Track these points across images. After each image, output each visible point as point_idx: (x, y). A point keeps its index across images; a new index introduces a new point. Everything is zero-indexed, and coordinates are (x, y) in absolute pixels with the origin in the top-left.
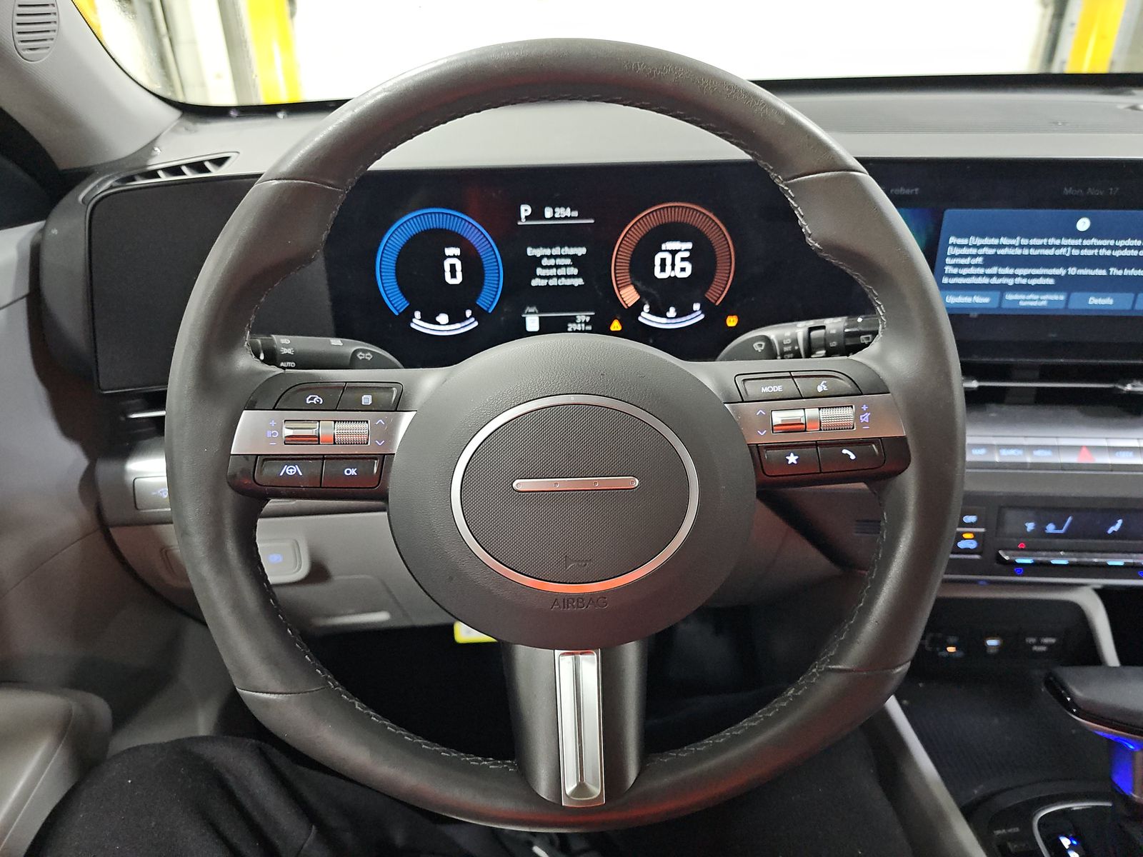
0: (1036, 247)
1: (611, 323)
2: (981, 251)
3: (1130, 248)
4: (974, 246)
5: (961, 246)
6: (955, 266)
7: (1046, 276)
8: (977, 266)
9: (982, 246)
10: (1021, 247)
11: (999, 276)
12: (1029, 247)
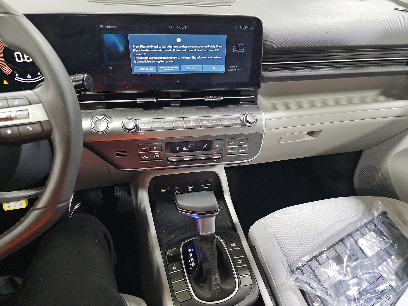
0: (165, 49)
1: (3, 82)
2: (146, 50)
3: (197, 49)
4: (142, 49)
5: (138, 49)
6: (137, 56)
7: (170, 60)
8: (145, 56)
9: (145, 49)
10: (159, 49)
11: (154, 60)
12: (162, 49)
